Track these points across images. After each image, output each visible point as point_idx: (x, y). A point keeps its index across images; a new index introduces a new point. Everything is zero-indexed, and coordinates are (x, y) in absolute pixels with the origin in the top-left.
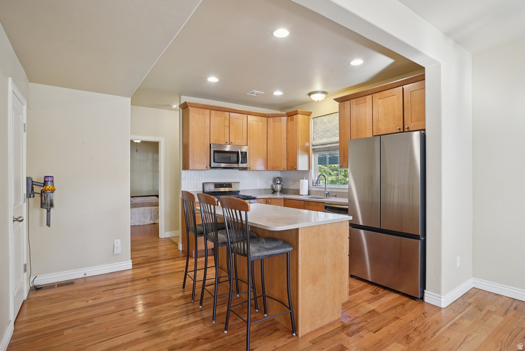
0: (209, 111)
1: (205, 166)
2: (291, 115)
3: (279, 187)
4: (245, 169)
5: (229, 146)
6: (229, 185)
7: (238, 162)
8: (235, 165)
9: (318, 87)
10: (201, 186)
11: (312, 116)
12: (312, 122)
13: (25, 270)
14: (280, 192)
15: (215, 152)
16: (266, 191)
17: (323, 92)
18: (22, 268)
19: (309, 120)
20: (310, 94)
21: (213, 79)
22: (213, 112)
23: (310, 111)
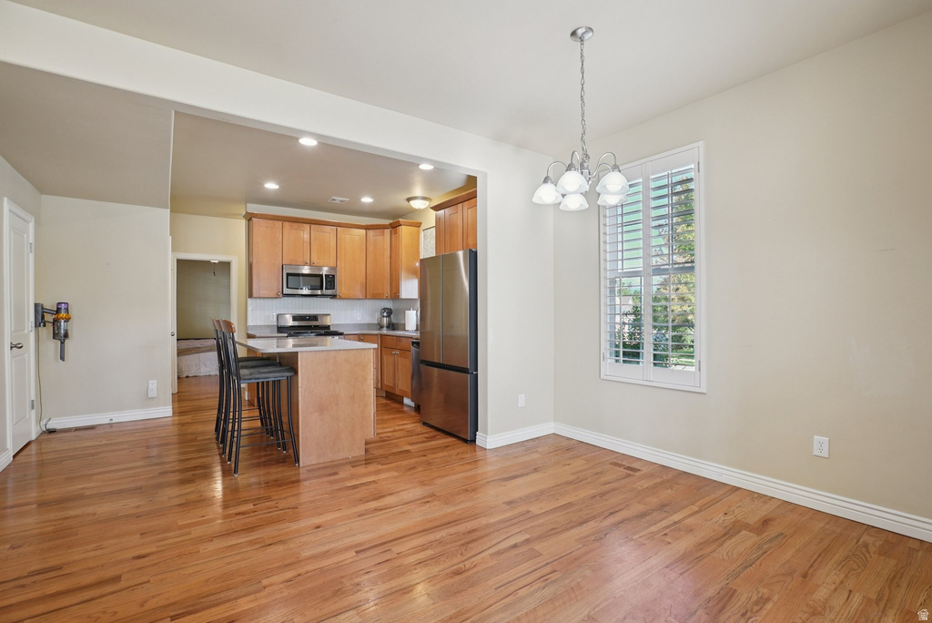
0: (280, 222)
1: (276, 292)
2: (394, 227)
3: (385, 321)
4: (334, 296)
5: (306, 267)
6: (315, 318)
7: (321, 289)
8: (319, 292)
9: (418, 191)
10: (275, 319)
11: (423, 227)
12: (422, 234)
13: (33, 407)
14: (387, 327)
15: (288, 275)
16: (370, 326)
17: (424, 198)
18: (28, 405)
19: (419, 232)
20: (409, 200)
21: (271, 186)
22: (286, 224)
23: (419, 221)
